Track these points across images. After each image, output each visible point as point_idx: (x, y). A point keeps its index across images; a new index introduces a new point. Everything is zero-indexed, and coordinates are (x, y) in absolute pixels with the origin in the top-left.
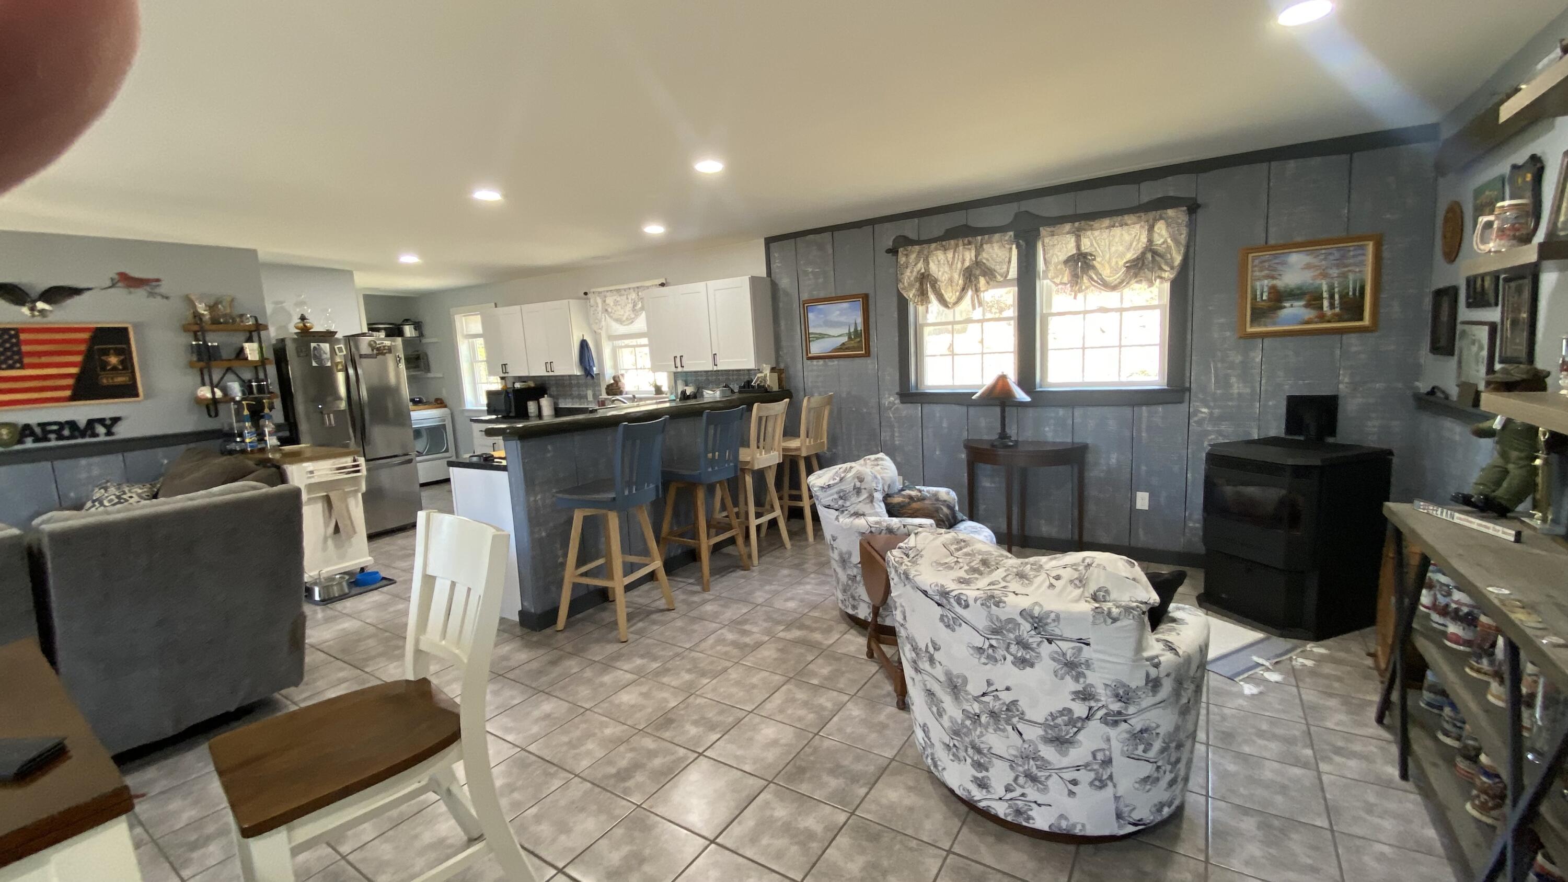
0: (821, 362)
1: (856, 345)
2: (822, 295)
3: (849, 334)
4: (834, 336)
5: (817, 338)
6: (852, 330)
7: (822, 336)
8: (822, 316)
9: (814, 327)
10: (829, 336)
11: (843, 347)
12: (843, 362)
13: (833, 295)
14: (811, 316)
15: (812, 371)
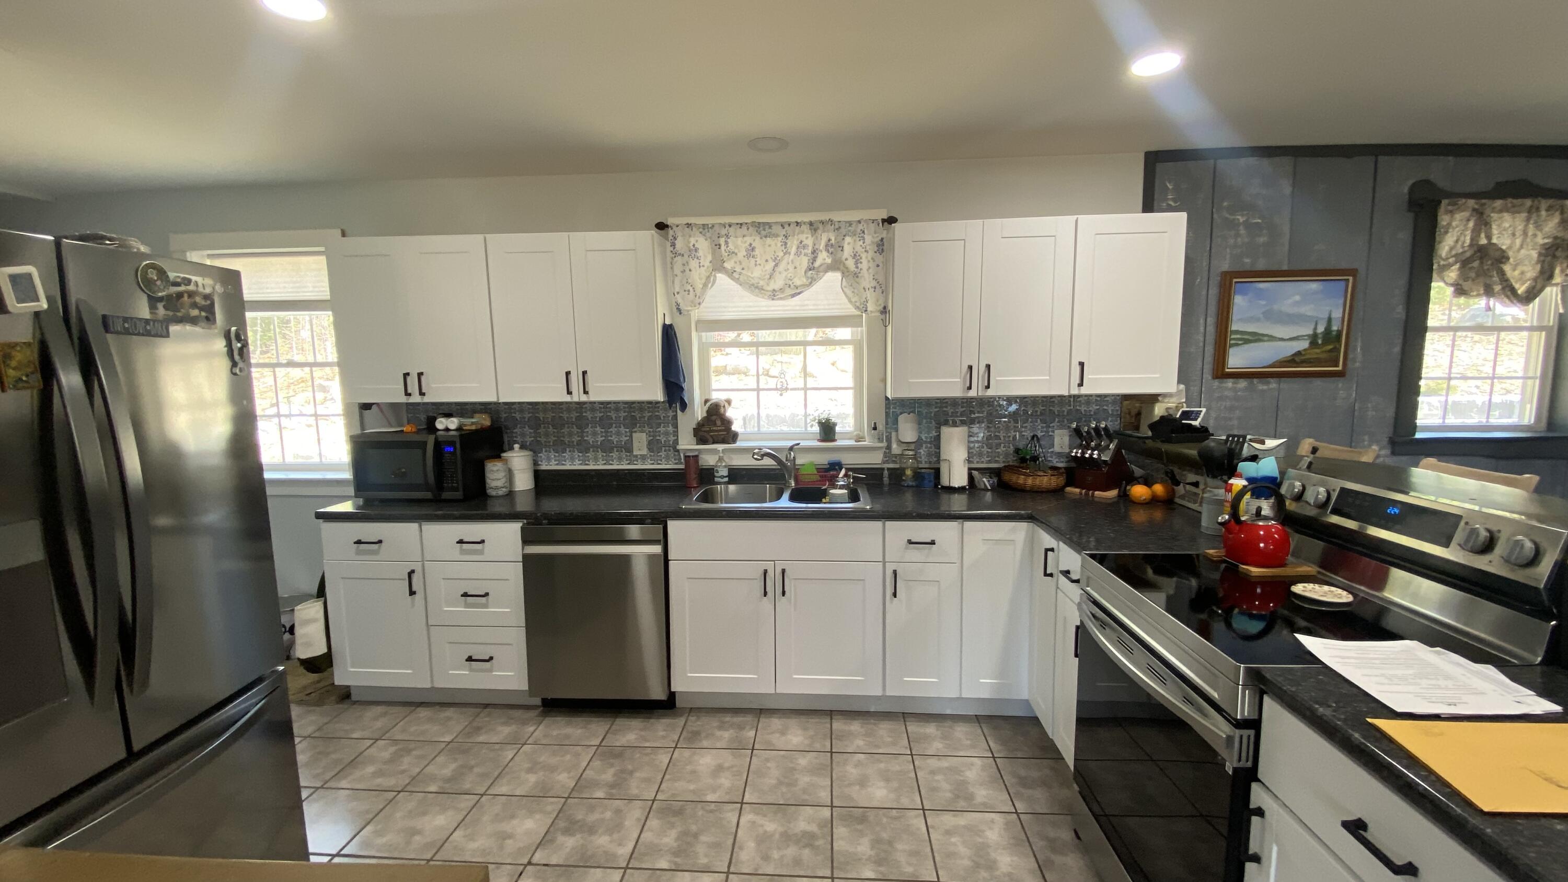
0: (1243, 384)
1: (1323, 356)
2: (1261, 265)
3: (1314, 338)
4: (1282, 339)
5: (1247, 342)
6: (1321, 329)
7: (1256, 338)
8: (1263, 303)
9: (1241, 320)
10: (1272, 338)
11: (1293, 360)
12: (1287, 385)
13: (1285, 268)
14: (1239, 301)
15: (1221, 398)
